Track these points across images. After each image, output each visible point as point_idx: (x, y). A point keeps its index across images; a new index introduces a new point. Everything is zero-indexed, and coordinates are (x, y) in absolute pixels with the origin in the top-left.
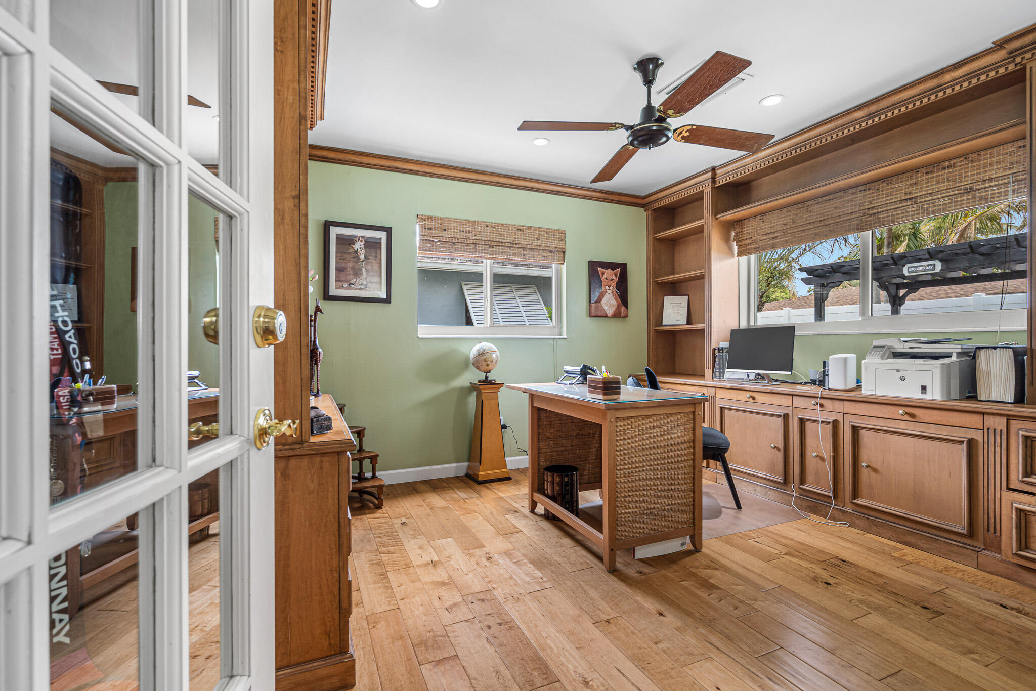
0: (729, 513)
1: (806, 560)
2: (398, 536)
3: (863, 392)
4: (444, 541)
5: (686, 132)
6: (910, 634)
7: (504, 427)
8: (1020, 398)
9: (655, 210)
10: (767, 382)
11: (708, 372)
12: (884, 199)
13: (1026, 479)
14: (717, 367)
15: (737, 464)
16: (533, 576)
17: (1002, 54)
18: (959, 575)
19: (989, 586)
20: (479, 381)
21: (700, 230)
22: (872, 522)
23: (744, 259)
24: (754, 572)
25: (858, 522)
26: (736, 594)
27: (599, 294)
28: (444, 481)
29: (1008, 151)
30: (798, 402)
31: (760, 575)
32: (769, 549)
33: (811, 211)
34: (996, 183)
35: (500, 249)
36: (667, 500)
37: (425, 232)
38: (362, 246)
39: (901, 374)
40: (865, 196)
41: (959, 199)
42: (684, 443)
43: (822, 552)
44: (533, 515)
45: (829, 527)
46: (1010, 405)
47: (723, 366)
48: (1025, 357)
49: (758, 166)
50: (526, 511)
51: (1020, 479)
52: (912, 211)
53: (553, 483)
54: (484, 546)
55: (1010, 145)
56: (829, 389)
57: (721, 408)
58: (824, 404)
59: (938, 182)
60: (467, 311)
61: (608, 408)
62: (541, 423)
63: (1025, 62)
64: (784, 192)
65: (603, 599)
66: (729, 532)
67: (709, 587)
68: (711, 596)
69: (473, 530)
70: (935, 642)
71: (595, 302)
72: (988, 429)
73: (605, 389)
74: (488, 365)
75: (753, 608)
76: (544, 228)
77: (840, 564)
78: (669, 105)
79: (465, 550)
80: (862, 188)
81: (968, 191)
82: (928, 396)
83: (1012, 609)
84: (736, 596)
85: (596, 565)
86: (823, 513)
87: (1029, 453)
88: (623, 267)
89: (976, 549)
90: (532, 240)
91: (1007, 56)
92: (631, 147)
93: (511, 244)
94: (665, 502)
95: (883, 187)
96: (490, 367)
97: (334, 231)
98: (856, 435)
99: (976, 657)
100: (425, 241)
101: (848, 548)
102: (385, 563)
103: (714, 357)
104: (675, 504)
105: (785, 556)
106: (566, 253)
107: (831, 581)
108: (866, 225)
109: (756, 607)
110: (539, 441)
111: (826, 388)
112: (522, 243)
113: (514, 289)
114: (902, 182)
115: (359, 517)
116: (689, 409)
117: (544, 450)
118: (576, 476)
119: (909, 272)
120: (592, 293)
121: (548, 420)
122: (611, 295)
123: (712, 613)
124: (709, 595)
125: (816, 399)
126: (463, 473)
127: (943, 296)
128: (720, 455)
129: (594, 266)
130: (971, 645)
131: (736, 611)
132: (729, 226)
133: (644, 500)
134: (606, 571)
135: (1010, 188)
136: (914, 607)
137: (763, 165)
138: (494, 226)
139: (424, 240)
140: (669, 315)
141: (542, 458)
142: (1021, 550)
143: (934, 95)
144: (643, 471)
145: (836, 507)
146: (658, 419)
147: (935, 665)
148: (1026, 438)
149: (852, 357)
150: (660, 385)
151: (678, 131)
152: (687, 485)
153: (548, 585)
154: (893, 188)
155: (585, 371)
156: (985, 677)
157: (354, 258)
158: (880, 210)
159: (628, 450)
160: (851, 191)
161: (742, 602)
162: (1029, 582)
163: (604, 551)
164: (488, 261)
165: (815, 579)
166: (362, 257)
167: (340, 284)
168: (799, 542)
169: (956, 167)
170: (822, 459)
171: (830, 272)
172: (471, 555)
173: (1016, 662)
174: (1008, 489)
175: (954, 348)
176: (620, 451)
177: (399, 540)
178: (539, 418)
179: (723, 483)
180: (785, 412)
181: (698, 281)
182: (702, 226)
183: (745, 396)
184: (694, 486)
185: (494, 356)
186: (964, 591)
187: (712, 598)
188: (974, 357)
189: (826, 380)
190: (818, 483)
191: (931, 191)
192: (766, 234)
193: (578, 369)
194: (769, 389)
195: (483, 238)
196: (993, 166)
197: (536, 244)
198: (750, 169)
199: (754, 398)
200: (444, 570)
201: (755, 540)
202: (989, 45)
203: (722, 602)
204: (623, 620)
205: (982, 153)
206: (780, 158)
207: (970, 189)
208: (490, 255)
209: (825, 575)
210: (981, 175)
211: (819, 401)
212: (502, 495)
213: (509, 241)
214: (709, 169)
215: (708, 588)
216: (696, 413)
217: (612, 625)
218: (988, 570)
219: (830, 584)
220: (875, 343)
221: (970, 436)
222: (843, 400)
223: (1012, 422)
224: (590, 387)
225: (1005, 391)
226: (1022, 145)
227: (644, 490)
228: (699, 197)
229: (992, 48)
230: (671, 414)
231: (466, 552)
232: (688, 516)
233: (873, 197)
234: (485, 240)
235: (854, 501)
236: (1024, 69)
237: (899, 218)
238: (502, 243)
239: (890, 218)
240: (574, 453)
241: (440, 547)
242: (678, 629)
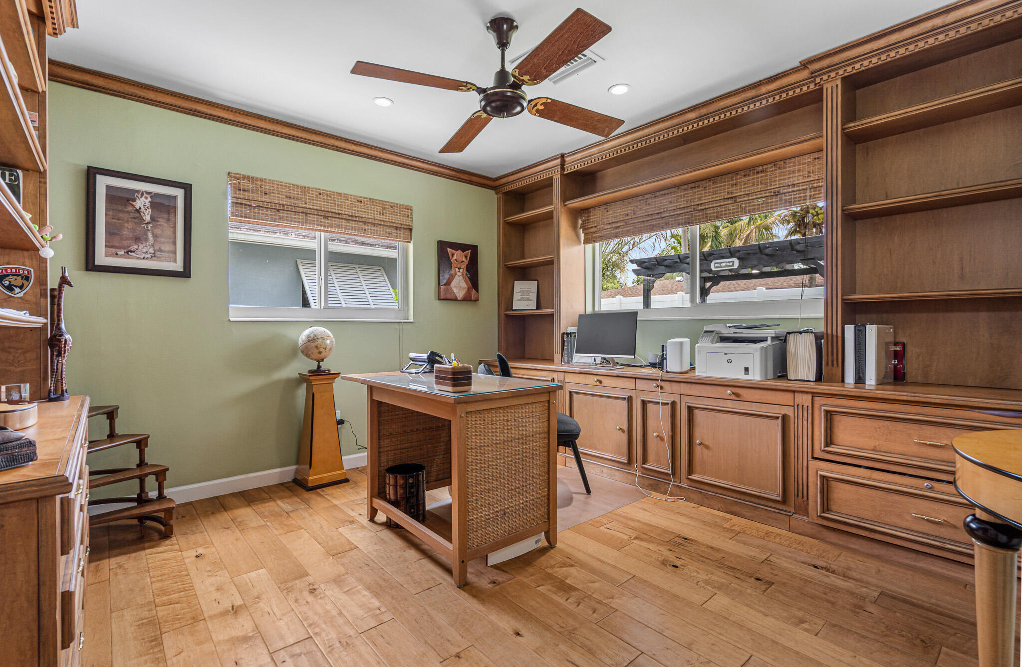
0: (579, 499)
1: (654, 543)
2: (188, 575)
3: (697, 374)
4: (253, 574)
5: (541, 105)
6: (752, 612)
7: (341, 422)
8: (819, 378)
9: (507, 194)
10: (611, 366)
11: (557, 357)
12: (711, 197)
13: (826, 449)
14: (565, 351)
15: (585, 447)
16: (369, 608)
17: (805, 74)
18: (778, 540)
19: (801, 547)
20: (310, 372)
21: (549, 216)
22: (705, 495)
23: (589, 247)
24: (608, 564)
25: (692, 496)
26: (593, 593)
27: (448, 276)
28: (264, 491)
29: (807, 161)
30: (641, 385)
31: (614, 567)
32: (620, 535)
33: (649, 204)
34: (798, 188)
35: (337, 222)
36: (521, 497)
37: (240, 194)
38: (148, 204)
39: (729, 357)
40: (695, 192)
41: (769, 201)
42: (539, 434)
43: (665, 531)
44: (372, 524)
45: (667, 503)
46: (812, 383)
47: (571, 351)
48: (823, 341)
49: (604, 157)
50: (365, 520)
51: (822, 448)
52: (733, 209)
53: (395, 486)
54: (307, 574)
55: (807, 156)
56: (667, 372)
57: (570, 392)
58: (663, 386)
59: (753, 185)
60: (304, 292)
61: (458, 402)
62: (382, 419)
63: (822, 82)
64: (627, 184)
65: (452, 626)
66: (583, 520)
67: (565, 588)
68: (569, 600)
69: (295, 554)
70: (773, 616)
71: (445, 285)
72: (798, 405)
73: (454, 379)
74: (320, 353)
75: (611, 607)
76: (388, 202)
77: (682, 542)
78: (525, 69)
79: (281, 583)
80: (693, 185)
81: (776, 194)
82: (750, 377)
83: (822, 568)
84: (593, 596)
85: (444, 579)
86: (662, 490)
87: (829, 426)
88: (474, 249)
89: (789, 514)
90: (374, 214)
91: (809, 76)
92: (484, 115)
93: (350, 216)
94: (519, 500)
95: (710, 186)
96: (323, 354)
97: (102, 182)
98: (691, 415)
99: (807, 627)
100: (239, 205)
101: (687, 524)
102: (161, 621)
103: (563, 342)
104: (530, 501)
105: (635, 541)
106: (413, 231)
107: (678, 563)
108: (696, 220)
109: (614, 606)
110: (379, 439)
111: (665, 371)
112: (363, 216)
113: (358, 270)
114: (725, 182)
115: (133, 555)
116: (544, 398)
117: (386, 449)
118: (423, 476)
119: (715, 267)
120: (441, 275)
121: (390, 414)
122: (461, 277)
123: (571, 622)
124: (567, 600)
125: (656, 382)
126: (289, 478)
127: (732, 289)
128: (572, 441)
129: (444, 248)
130: (800, 614)
131: (595, 615)
132: (576, 214)
133: (497, 501)
134: (456, 587)
135: (808, 194)
136: (749, 580)
137: (608, 156)
138: (330, 195)
139: (237, 203)
140: (519, 300)
141: (384, 458)
142: (823, 513)
143: (753, 105)
144: (496, 468)
145: (674, 483)
146: (513, 411)
147: (777, 643)
148: (827, 412)
149: (686, 340)
150: (512, 371)
151: (533, 103)
152: (542, 478)
153: (386, 617)
154: (717, 187)
155: (433, 359)
156: (818, 647)
157: (134, 218)
158: (707, 207)
159: (480, 447)
160: (683, 187)
161: (600, 602)
162: (829, 540)
163: (453, 562)
164: (323, 234)
165: (664, 563)
166: (147, 218)
167: (114, 250)
168: (645, 524)
169: (767, 172)
170: (662, 439)
171: (655, 265)
172: (289, 590)
173: (837, 625)
174: (813, 458)
175: (769, 333)
176: (472, 448)
177: (189, 581)
178: (379, 412)
179: (572, 466)
180: (629, 395)
181: (546, 267)
182: (552, 211)
183: (592, 380)
184: (549, 479)
185: (328, 342)
186: (784, 556)
187: (570, 603)
188: (785, 341)
189: (665, 363)
190: (658, 461)
191: (748, 192)
192: (610, 224)
193: (425, 356)
194: (615, 372)
195: (315, 208)
196: (795, 173)
197: (379, 218)
198: (597, 159)
199: (600, 382)
200: (249, 617)
201: (606, 526)
202: (797, 64)
203: (580, 606)
204: (476, 651)
205: (787, 161)
206: (623, 150)
207: (778, 192)
208: (325, 227)
209: (671, 557)
210: (786, 181)
211: (659, 383)
212: (336, 502)
213: (347, 213)
214: (558, 155)
215: (564, 591)
216: (551, 401)
217: (462, 661)
218: (798, 531)
219: (677, 567)
220: (706, 328)
221: (783, 413)
222: (680, 382)
223: (816, 398)
224: (437, 377)
225: (808, 370)
226: (817, 157)
227: (497, 490)
228: (547, 184)
229: (798, 67)
230: (525, 405)
231: (282, 586)
232: (543, 510)
233: (701, 194)
234: (317, 210)
235: (689, 477)
236: (822, 89)
237: (722, 215)
238: (339, 214)
239: (715, 214)
240: (421, 449)
241: (247, 584)
242: (537, 650)
